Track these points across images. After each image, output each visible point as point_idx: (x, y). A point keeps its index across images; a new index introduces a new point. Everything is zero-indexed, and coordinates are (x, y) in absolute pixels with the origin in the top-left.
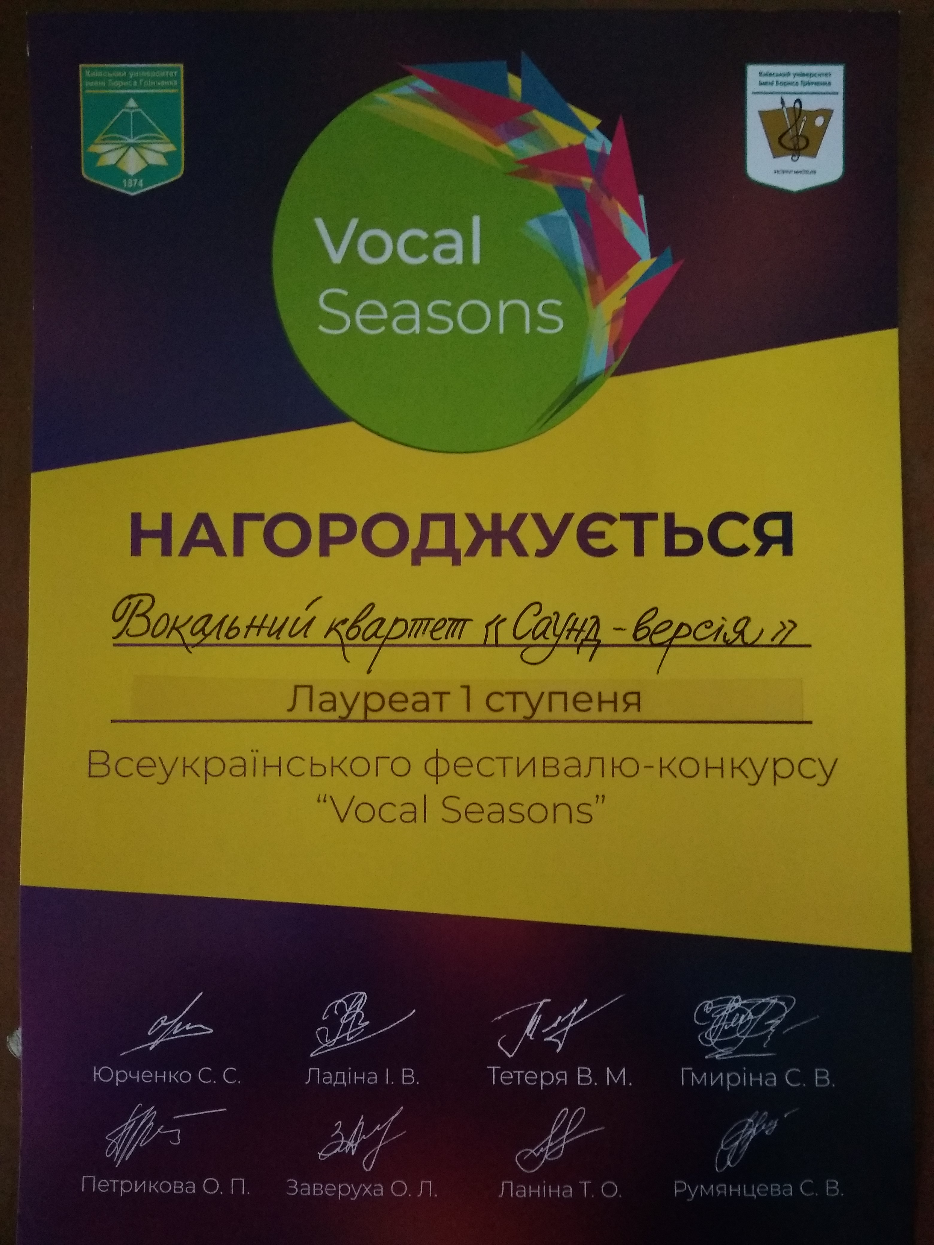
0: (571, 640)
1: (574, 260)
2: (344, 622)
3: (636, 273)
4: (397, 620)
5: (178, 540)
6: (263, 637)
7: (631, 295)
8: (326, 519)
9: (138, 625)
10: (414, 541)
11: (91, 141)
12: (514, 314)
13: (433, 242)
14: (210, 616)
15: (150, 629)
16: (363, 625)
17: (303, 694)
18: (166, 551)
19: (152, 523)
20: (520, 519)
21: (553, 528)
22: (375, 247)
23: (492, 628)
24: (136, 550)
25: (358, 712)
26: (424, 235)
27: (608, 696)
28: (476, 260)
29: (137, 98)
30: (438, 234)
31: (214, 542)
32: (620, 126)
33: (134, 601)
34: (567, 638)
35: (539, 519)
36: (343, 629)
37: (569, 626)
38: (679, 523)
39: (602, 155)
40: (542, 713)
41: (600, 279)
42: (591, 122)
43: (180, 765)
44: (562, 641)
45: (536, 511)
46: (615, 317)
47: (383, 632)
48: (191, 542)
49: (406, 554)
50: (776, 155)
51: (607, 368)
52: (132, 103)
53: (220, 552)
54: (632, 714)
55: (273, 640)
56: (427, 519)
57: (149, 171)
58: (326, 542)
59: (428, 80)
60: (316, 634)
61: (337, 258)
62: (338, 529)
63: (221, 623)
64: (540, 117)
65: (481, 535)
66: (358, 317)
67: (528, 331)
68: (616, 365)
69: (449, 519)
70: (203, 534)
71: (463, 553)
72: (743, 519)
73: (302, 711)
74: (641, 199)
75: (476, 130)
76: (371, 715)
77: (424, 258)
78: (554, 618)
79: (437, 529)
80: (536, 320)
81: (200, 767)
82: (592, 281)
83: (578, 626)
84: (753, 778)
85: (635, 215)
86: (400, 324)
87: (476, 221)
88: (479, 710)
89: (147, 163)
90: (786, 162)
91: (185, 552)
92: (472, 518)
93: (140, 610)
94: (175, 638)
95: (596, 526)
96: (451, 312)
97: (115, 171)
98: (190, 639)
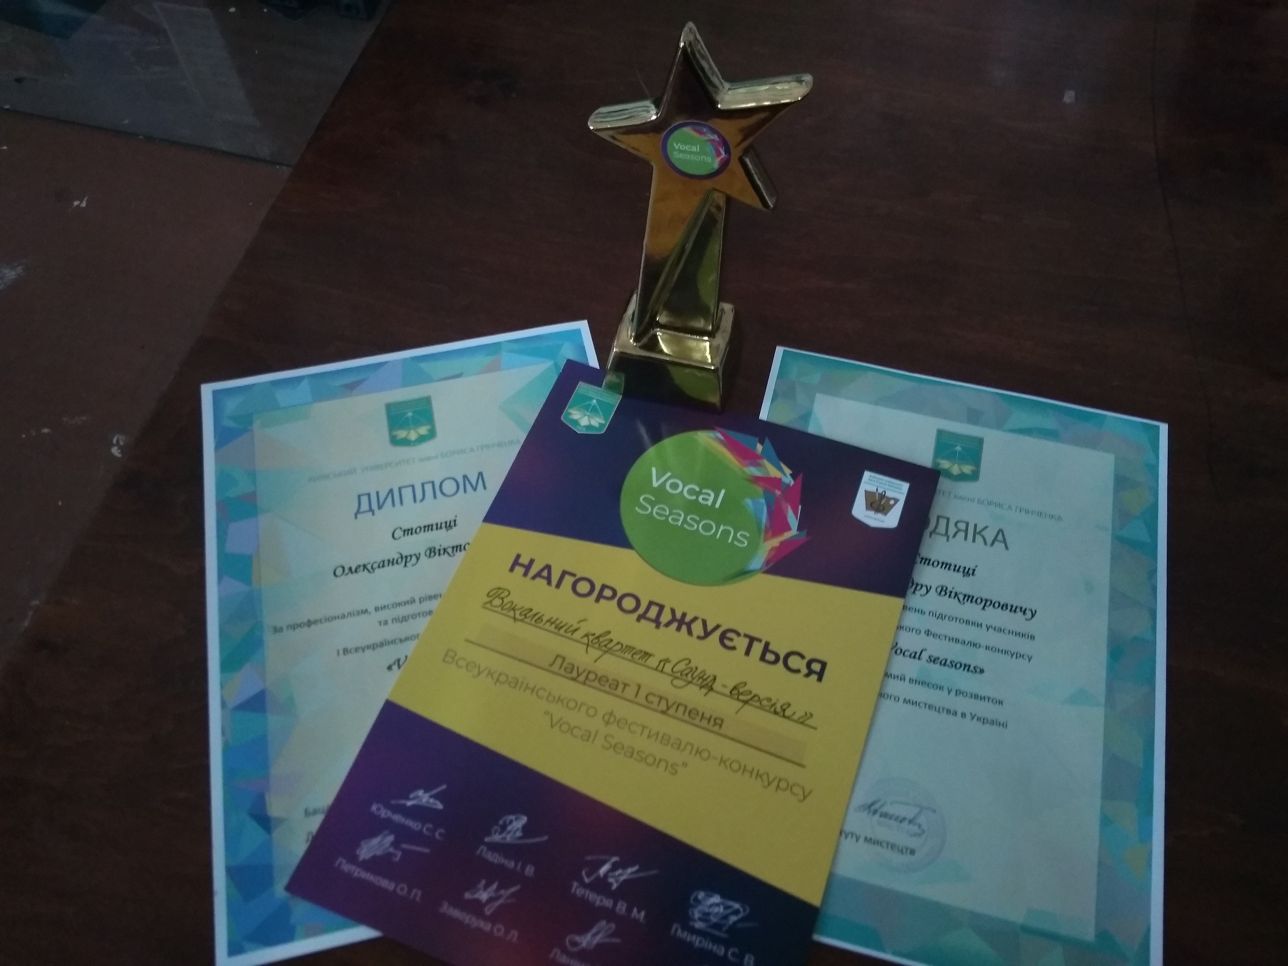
0: (699, 682)
1: (761, 521)
2: (594, 635)
3: (787, 535)
4: (618, 643)
5: (534, 570)
6: (552, 628)
7: (783, 544)
8: (604, 587)
9: (497, 602)
10: (641, 610)
11: (571, 407)
12: (726, 533)
13: (700, 493)
14: (531, 610)
15: (502, 606)
16: (601, 639)
17: (559, 661)
18: (525, 574)
19: (524, 560)
20: (695, 619)
21: (710, 628)
22: (675, 486)
23: (662, 664)
24: (512, 569)
25: (582, 678)
26: (697, 489)
27: (707, 715)
28: (717, 505)
29: (598, 401)
30: (704, 491)
31: (549, 579)
32: (801, 476)
33: (500, 591)
34: (698, 681)
35: (704, 623)
36: (591, 638)
37: (701, 675)
38: (771, 647)
39: (788, 485)
40: (672, 711)
41: (770, 532)
42: (788, 471)
43: (487, 671)
44: (695, 681)
45: (705, 617)
46: (772, 549)
47: (610, 646)
48: (538, 575)
49: (635, 615)
50: (867, 509)
51: (760, 569)
52: (595, 401)
53: (549, 583)
54: (716, 728)
55: (556, 631)
56: (651, 603)
57: (589, 427)
58: (600, 596)
59: (723, 434)
60: (577, 635)
61: (655, 484)
62: (608, 593)
63: (536, 614)
64: (766, 462)
65: (674, 619)
66: (655, 510)
67: (730, 541)
68: (765, 569)
69: (662, 608)
70: (545, 573)
71: (662, 625)
72: (803, 657)
73: (555, 668)
74: (800, 507)
75: (737, 460)
76: (587, 682)
77: (694, 498)
78: (694, 669)
79: (654, 611)
80: (735, 537)
81: (496, 676)
82: (766, 531)
83: (705, 677)
84: (766, 783)
85: (796, 513)
86: (673, 519)
87: (723, 492)
88: (641, 698)
89: (590, 423)
90: (871, 513)
91: (534, 578)
92: (673, 611)
93: (502, 595)
94: (511, 613)
95: (730, 635)
96: (698, 523)
97: (576, 422)
98: (518, 616)
